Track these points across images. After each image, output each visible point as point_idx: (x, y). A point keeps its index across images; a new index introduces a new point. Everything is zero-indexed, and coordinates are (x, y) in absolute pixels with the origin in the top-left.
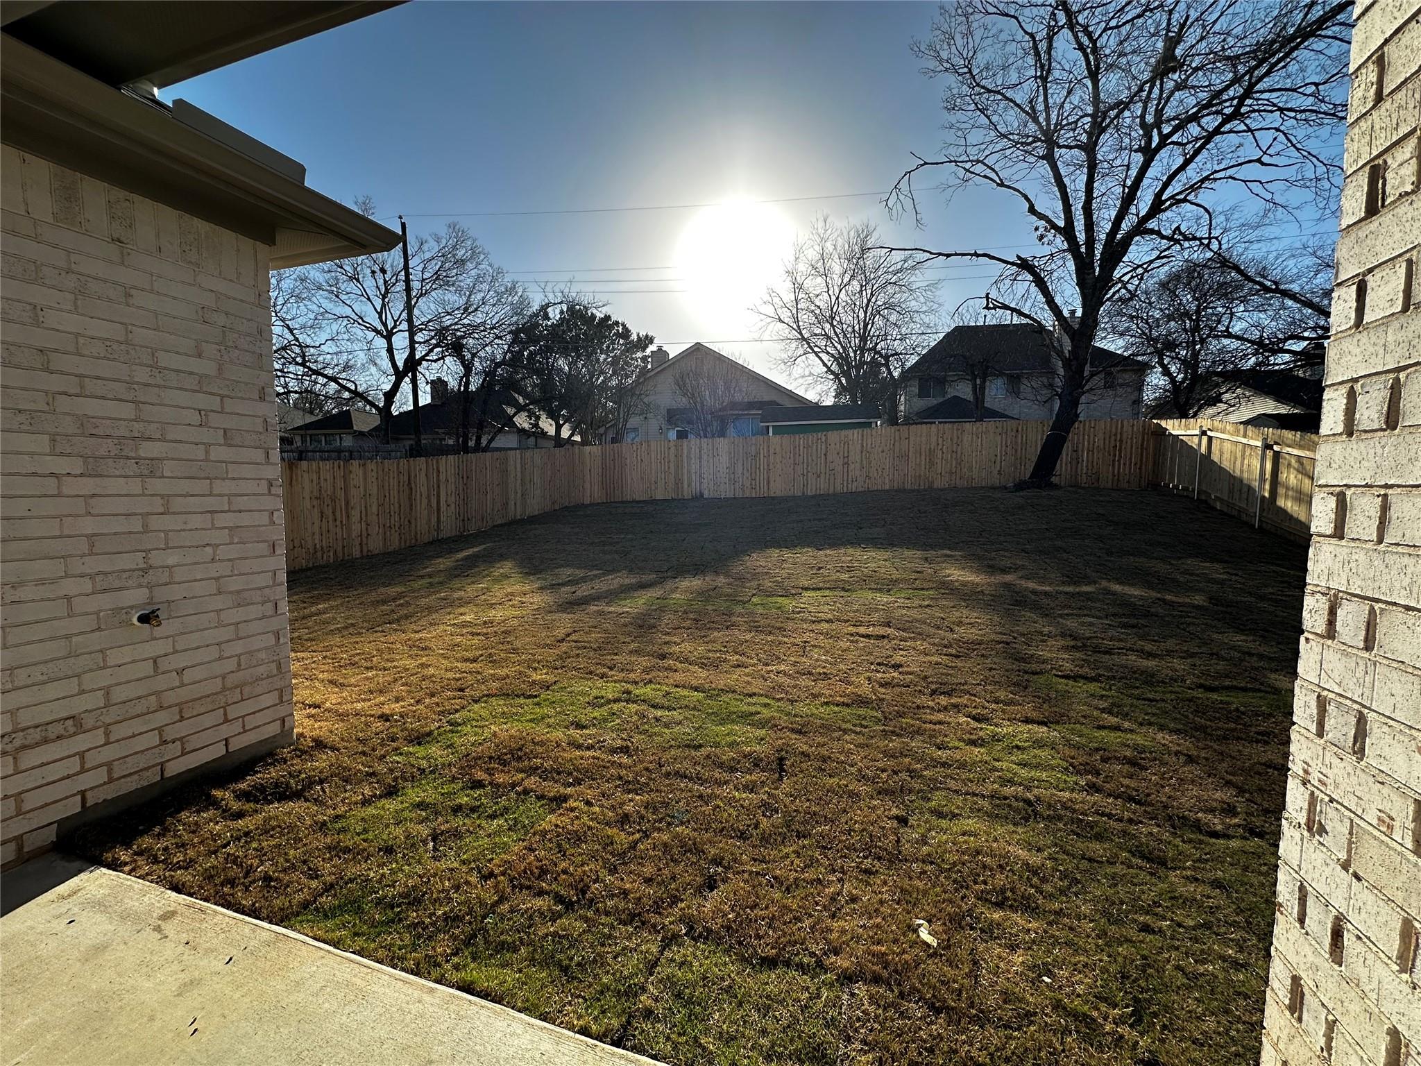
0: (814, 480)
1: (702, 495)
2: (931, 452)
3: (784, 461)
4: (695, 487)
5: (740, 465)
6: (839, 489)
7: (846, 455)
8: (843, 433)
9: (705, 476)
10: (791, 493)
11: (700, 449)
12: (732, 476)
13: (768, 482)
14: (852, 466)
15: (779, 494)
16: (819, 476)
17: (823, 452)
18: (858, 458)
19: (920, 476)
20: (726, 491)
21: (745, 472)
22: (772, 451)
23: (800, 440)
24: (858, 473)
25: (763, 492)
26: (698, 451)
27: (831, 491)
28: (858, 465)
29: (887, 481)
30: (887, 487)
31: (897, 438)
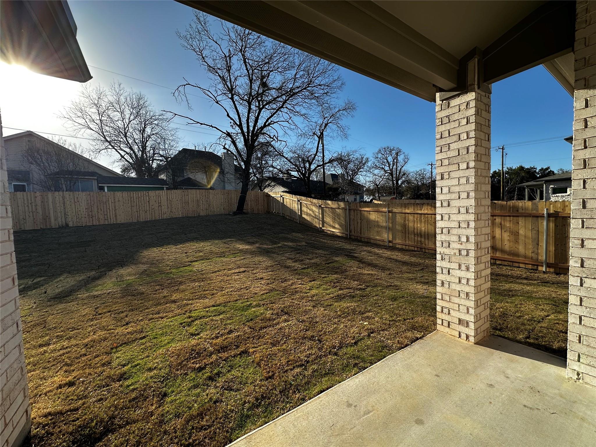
0: (144, 215)
1: (67, 225)
2: (198, 201)
3: (125, 205)
4: (61, 221)
5: (95, 207)
6: (157, 218)
7: (159, 202)
8: (157, 192)
9: (69, 214)
10: (131, 221)
11: (64, 198)
12: (90, 213)
13: (116, 216)
14: (163, 207)
15: (123, 222)
16: (146, 212)
17: (148, 200)
18: (166, 204)
19: (194, 211)
20: (85, 221)
21: (99, 210)
22: (117, 200)
23: (134, 194)
24: (167, 210)
25: (113, 221)
26: (61, 199)
27: (153, 219)
28: (166, 206)
29: (180, 213)
30: (181, 216)
31: (183, 195)
